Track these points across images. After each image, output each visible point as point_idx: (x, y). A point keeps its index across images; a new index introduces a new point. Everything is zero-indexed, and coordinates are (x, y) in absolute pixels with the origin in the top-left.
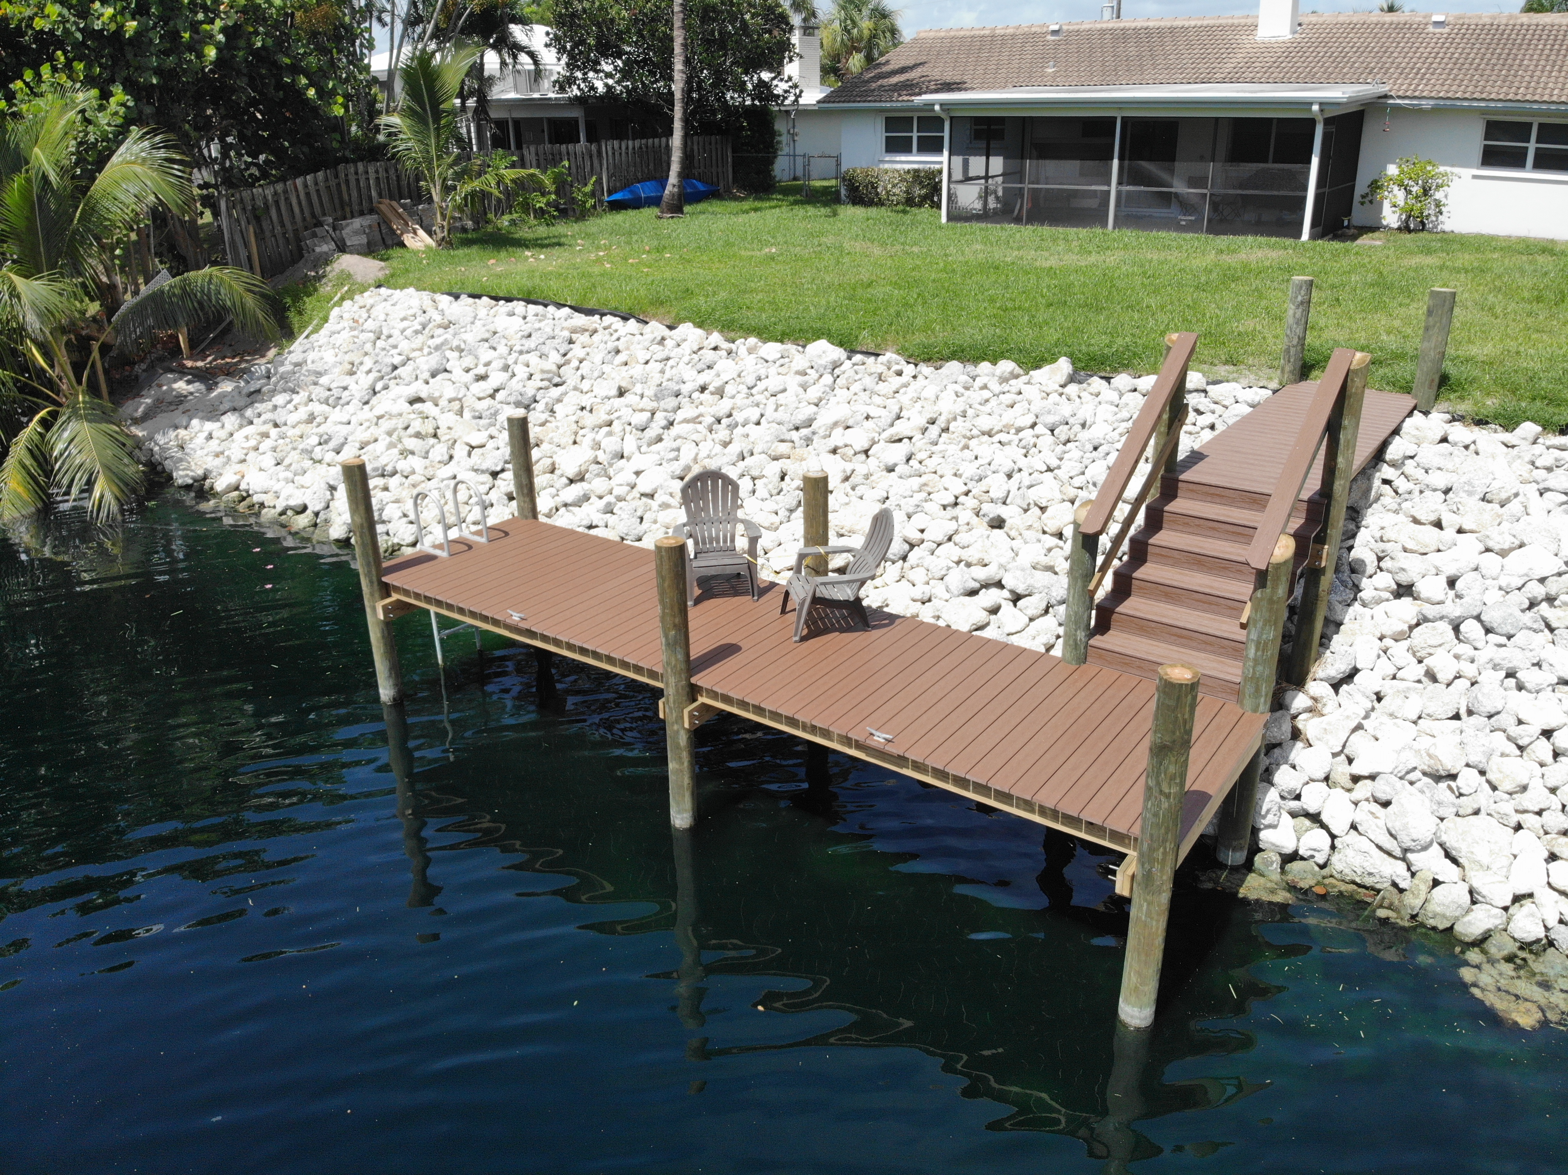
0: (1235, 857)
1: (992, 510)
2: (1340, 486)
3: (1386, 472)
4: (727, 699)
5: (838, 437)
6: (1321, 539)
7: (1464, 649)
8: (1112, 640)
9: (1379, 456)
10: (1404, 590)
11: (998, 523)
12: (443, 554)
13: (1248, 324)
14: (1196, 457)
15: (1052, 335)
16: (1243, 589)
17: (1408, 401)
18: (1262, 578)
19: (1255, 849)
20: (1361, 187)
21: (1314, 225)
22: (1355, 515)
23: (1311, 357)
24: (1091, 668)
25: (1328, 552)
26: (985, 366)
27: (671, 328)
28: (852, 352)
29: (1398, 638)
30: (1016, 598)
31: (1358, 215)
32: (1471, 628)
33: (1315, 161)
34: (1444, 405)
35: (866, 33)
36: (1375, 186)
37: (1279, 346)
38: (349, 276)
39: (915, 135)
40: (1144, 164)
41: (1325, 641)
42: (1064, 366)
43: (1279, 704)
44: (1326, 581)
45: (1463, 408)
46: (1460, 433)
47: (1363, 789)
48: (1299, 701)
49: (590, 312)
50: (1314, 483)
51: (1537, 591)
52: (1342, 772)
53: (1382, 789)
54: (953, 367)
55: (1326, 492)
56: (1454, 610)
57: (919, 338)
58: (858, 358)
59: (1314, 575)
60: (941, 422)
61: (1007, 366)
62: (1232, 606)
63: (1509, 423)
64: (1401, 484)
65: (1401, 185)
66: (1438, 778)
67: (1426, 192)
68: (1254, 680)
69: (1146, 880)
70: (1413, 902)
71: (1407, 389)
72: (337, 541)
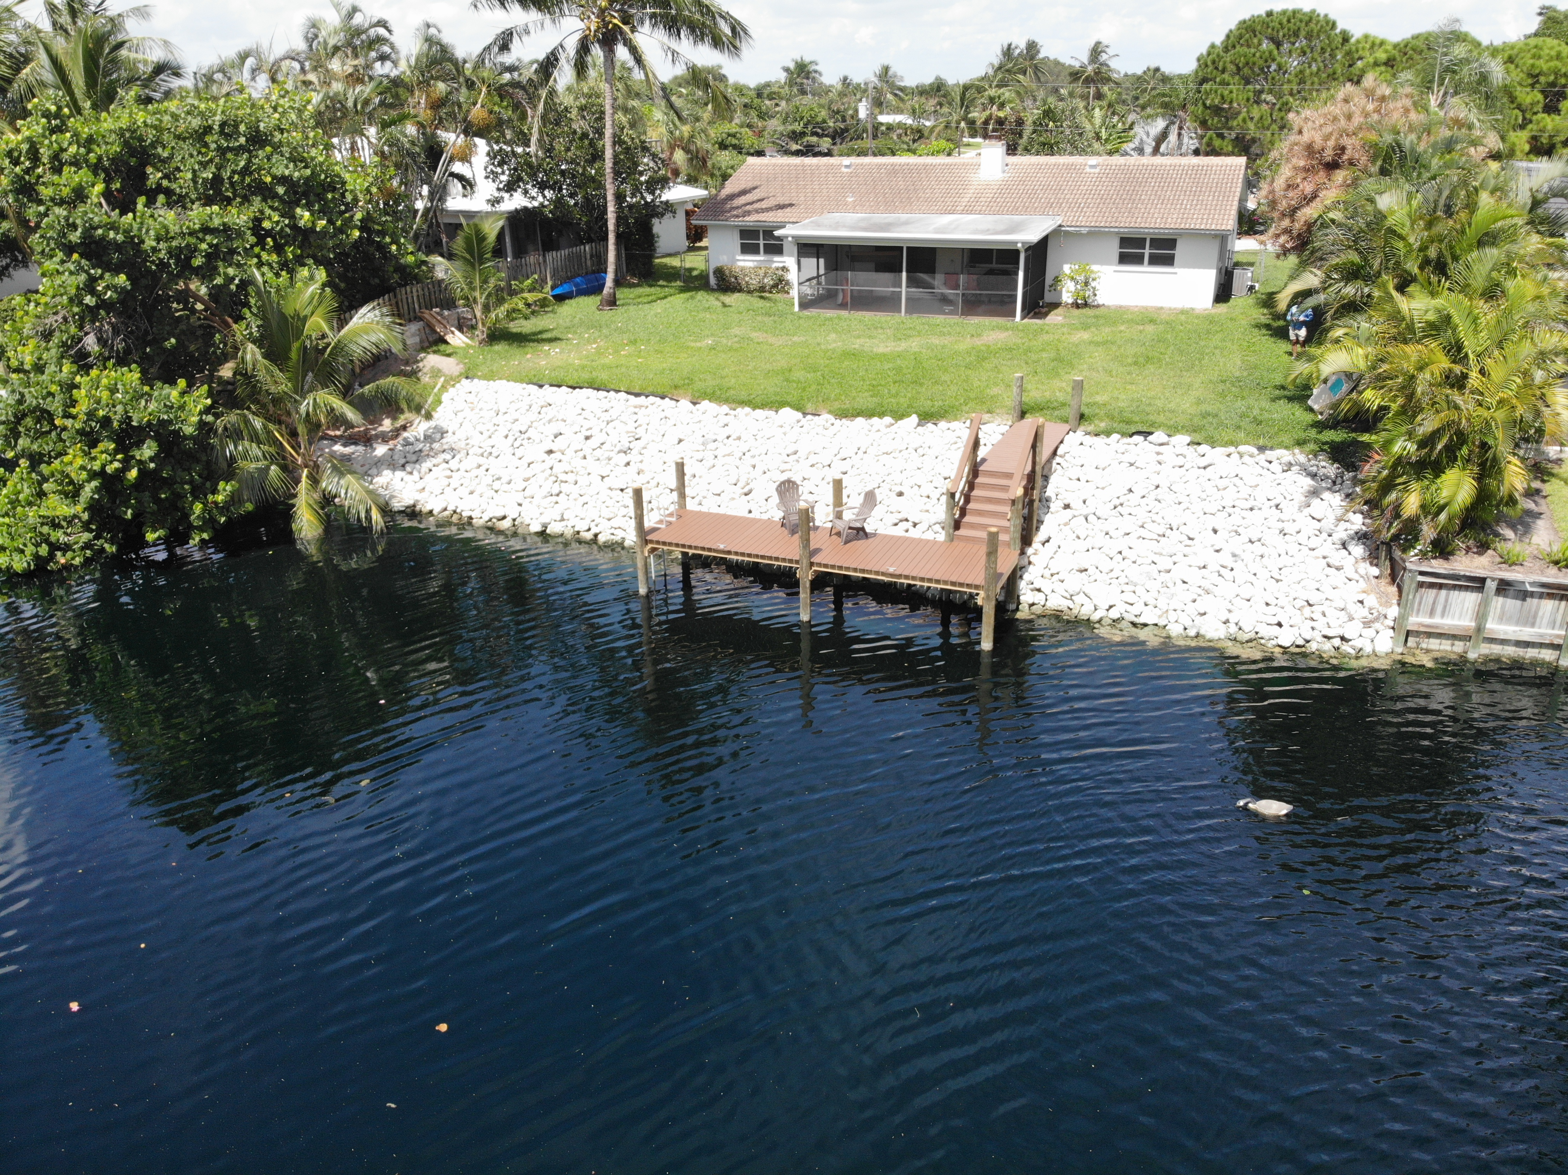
0: (1012, 607)
1: (898, 489)
2: (1038, 468)
3: (1058, 459)
4: (826, 566)
5: (813, 459)
6: (1033, 488)
7: (1089, 526)
8: (962, 532)
9: (1055, 453)
10: (1067, 506)
11: (900, 494)
12: (663, 526)
13: (995, 391)
14: (984, 460)
15: (904, 402)
16: (1007, 509)
17: (1067, 427)
18: (1013, 502)
19: (1019, 603)
20: (1049, 280)
21: (1023, 309)
22: (1046, 478)
23: (1025, 407)
24: (955, 543)
25: (1036, 494)
26: (875, 420)
27: (694, 404)
28: (805, 414)
29: (1066, 524)
30: (915, 525)
31: (1048, 297)
32: (1091, 518)
33: (1021, 274)
34: (1082, 428)
35: (686, 135)
36: (1057, 280)
37: (1009, 403)
38: (439, 371)
39: (761, 242)
40: (921, 275)
41: (1038, 529)
42: (914, 419)
43: (1023, 553)
44: (1036, 504)
45: (1091, 428)
46: (1088, 440)
47: (1056, 577)
48: (1030, 551)
49: (637, 395)
50: (1029, 468)
51: (1117, 502)
52: (1047, 573)
53: (1060, 577)
54: (860, 420)
55: (1033, 471)
56: (1085, 511)
57: (837, 405)
58: (809, 417)
59: (1032, 502)
60: (863, 449)
61: (888, 420)
62: (1003, 515)
63: (1108, 433)
64: (1063, 464)
65: (1072, 279)
66: (1081, 571)
67: (1086, 283)
68: (1014, 539)
69: (987, 598)
70: (1075, 612)
71: (1067, 422)
72: (537, 533)
